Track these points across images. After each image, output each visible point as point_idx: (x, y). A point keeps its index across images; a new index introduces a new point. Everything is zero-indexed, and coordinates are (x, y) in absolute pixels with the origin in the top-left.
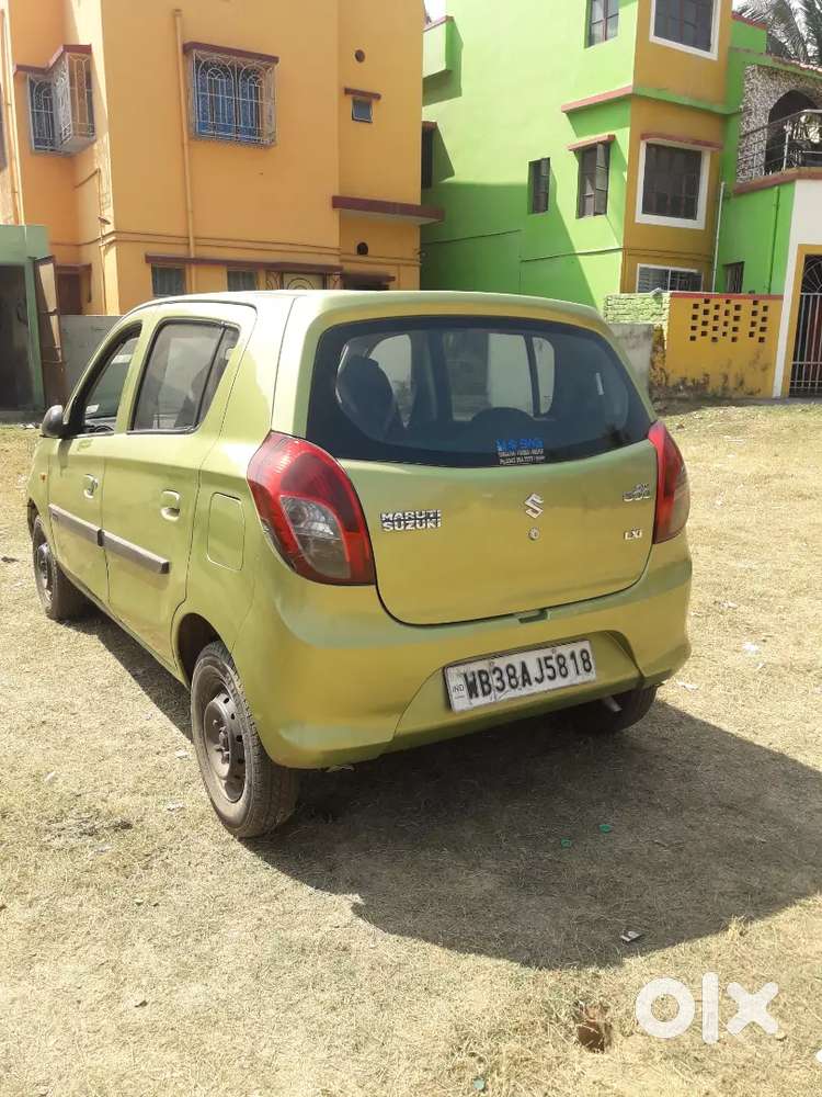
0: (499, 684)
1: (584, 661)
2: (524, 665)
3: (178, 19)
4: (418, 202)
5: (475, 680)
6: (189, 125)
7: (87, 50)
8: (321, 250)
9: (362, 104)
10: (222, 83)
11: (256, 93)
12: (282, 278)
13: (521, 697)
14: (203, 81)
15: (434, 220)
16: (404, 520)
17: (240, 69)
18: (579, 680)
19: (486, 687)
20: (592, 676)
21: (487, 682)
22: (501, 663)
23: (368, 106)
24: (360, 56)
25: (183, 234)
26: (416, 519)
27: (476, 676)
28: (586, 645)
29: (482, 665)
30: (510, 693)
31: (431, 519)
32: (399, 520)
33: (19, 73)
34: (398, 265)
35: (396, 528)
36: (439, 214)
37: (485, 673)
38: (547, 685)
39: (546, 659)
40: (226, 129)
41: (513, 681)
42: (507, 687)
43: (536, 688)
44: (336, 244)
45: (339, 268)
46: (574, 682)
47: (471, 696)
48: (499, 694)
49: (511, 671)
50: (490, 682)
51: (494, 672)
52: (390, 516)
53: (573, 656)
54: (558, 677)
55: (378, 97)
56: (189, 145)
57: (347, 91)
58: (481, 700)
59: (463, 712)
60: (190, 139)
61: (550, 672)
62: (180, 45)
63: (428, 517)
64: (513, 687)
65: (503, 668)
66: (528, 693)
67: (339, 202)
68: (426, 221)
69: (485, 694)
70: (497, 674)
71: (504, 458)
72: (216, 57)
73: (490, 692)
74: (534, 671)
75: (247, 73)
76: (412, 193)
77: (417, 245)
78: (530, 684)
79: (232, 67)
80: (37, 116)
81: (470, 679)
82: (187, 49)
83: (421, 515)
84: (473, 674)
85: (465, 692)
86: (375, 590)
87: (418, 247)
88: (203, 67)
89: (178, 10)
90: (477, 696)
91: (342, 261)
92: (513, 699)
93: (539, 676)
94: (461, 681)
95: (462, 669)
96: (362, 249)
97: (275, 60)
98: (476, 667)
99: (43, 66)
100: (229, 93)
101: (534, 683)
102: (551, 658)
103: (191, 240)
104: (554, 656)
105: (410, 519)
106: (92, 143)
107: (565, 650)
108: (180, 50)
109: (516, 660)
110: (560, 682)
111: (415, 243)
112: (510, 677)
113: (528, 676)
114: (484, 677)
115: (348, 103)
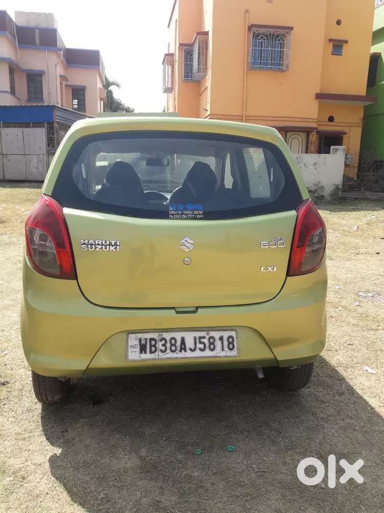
0: (163, 348)
1: (229, 343)
2: (183, 340)
3: (247, 14)
4: (364, 94)
5: (146, 343)
6: (248, 63)
7: (207, 33)
8: (307, 120)
9: (338, 46)
10: (265, 42)
11: (282, 46)
12: (286, 134)
13: (177, 358)
14: (256, 42)
15: (372, 103)
16: (95, 245)
17: (273, 35)
18: (223, 354)
19: (153, 349)
20: (234, 353)
21: (155, 346)
22: (168, 336)
23: (341, 47)
24: (339, 23)
25: (241, 115)
26: (102, 245)
27: (148, 341)
28: (233, 334)
29: (155, 335)
30: (169, 355)
31: (113, 246)
32: (91, 245)
33: (180, 47)
34: (350, 127)
35: (90, 249)
36: (375, 99)
37: (155, 340)
38: (198, 353)
39: (200, 338)
40: (266, 64)
41: (173, 348)
42: (168, 351)
43: (189, 354)
44: (316, 116)
45: (316, 128)
46: (218, 355)
47: (141, 353)
48: (161, 354)
49: (173, 342)
50: (157, 345)
51: (161, 341)
52: (86, 241)
53: (221, 338)
54: (207, 350)
55: (346, 42)
56: (247, 72)
57: (330, 40)
58: (147, 356)
59: (134, 361)
60: (248, 70)
61: (202, 346)
62: (247, 26)
63: (110, 244)
64: (173, 351)
65: (168, 339)
66: (183, 356)
67: (319, 96)
68: (368, 103)
69: (151, 352)
70: (163, 342)
71: (173, 215)
72: (263, 30)
73: (155, 352)
74: (190, 343)
75: (277, 36)
76: (362, 90)
77: (362, 116)
78: (185, 351)
79: (270, 34)
80: (186, 65)
81: (143, 342)
82: (250, 28)
83: (106, 242)
84: (146, 339)
85: (138, 350)
86: (76, 283)
87: (362, 117)
88: (256, 36)
89: (247, 10)
90: (145, 353)
91: (317, 125)
92: (170, 358)
93: (193, 348)
94: (137, 343)
95: (140, 336)
96: (331, 119)
97: (292, 28)
98: (149, 336)
99: (190, 43)
100: (268, 47)
101: (188, 351)
102: (204, 338)
103: (244, 117)
104: (207, 337)
105: (98, 244)
106: (206, 75)
107: (216, 335)
108: (247, 29)
109: (178, 336)
110: (207, 353)
111: (361, 115)
112: (172, 345)
113: (185, 347)
114: (153, 343)
115: (331, 46)
